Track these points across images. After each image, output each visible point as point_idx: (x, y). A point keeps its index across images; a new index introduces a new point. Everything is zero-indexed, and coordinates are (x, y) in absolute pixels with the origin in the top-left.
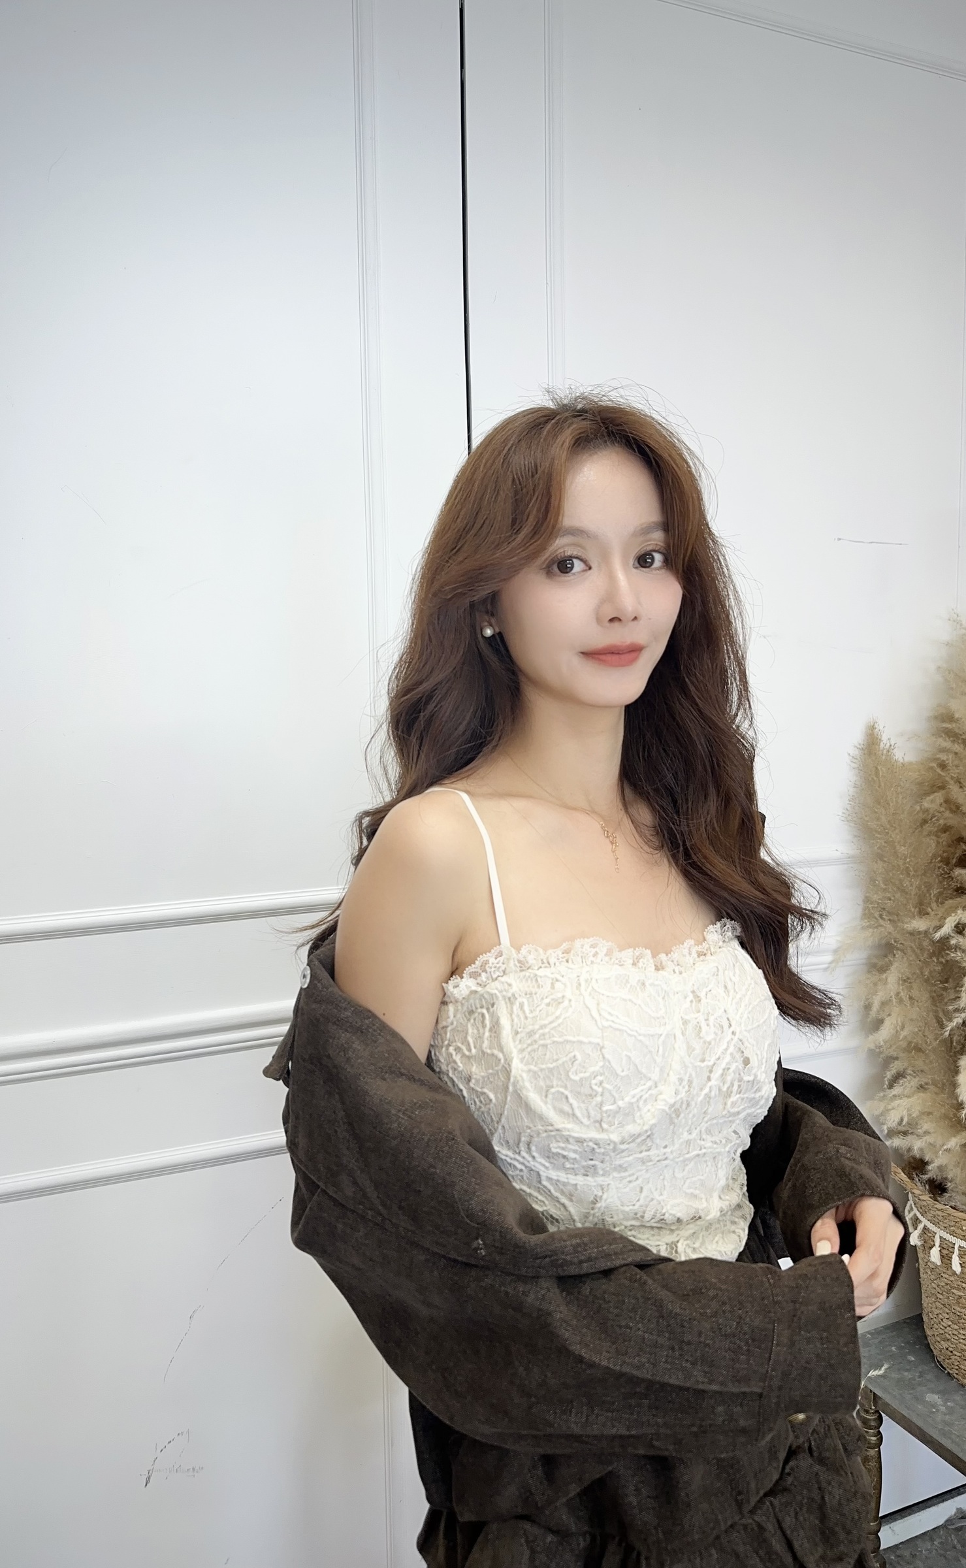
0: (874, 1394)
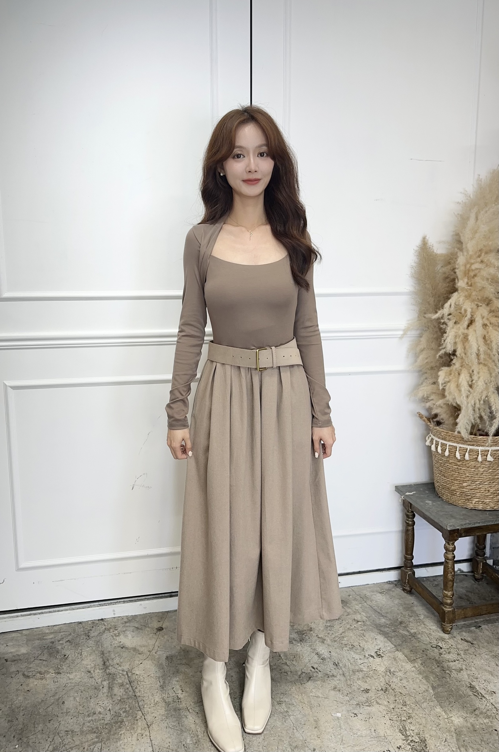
0: (411, 504)
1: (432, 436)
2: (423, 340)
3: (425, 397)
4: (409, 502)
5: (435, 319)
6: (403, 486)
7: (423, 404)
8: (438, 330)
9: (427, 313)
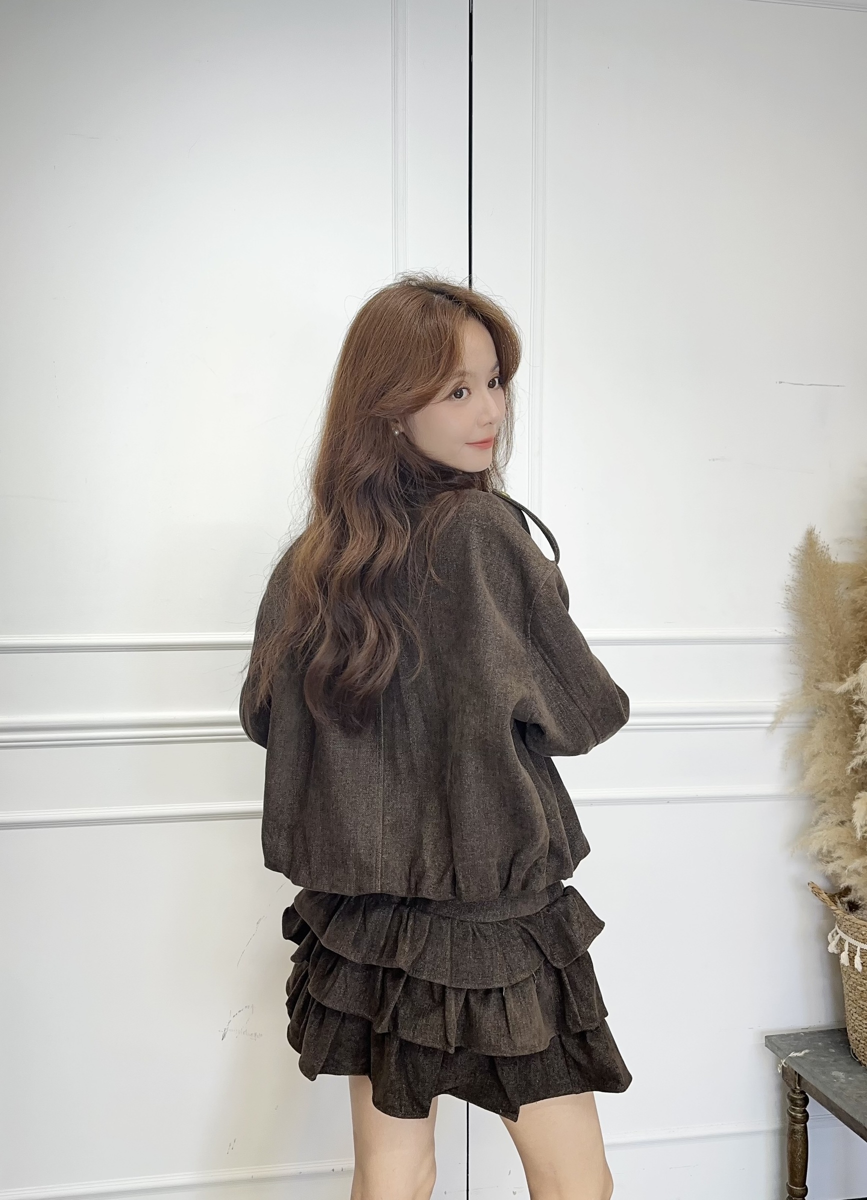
0: (799, 1075)
1: (841, 934)
2: (817, 734)
3: (824, 851)
4: (796, 1072)
5: (840, 694)
6: (782, 1036)
7: (820, 867)
8: (847, 715)
9: (823, 681)
